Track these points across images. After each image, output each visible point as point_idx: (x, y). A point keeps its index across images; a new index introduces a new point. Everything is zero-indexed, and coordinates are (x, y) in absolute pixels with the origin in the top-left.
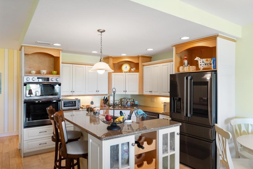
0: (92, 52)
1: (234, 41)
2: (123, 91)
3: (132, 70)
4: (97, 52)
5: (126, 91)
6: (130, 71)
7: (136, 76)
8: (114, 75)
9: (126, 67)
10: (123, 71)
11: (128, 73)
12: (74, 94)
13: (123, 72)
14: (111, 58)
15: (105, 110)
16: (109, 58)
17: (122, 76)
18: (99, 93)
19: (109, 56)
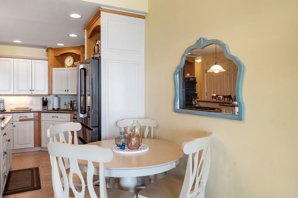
0: (14, 41)
1: (143, 17)
4: (21, 42)
5: (68, 91)
6: (73, 65)
8: (55, 70)
9: (69, 61)
10: (66, 66)
11: (71, 68)
13: (65, 67)
14: (49, 49)
15: (37, 114)
16: (48, 49)
17: (64, 71)
18: (34, 93)
19: (48, 48)
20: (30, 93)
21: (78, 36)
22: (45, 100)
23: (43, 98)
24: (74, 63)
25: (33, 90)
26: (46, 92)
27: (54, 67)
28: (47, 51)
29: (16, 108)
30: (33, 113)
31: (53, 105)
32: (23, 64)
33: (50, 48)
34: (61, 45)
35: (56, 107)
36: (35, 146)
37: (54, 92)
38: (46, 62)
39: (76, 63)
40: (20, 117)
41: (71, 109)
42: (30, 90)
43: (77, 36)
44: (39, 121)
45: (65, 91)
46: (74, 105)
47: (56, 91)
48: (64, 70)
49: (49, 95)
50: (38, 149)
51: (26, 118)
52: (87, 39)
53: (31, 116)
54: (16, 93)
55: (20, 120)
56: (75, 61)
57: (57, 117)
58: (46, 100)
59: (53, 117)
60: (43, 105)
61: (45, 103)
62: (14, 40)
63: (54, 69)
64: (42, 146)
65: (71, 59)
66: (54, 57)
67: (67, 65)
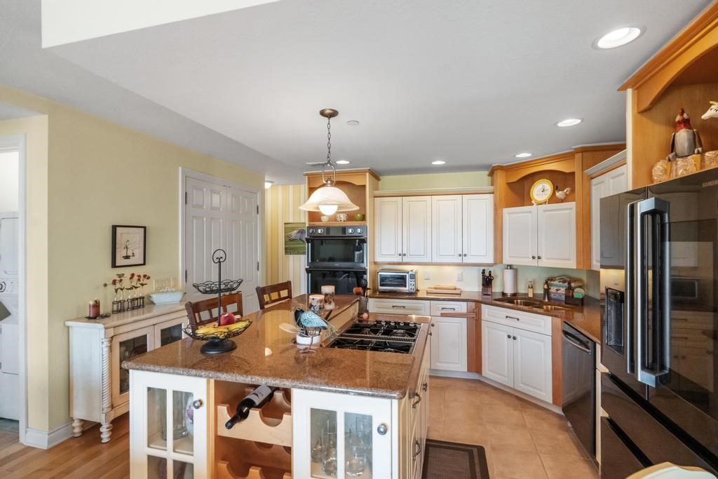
0: (433, 163)
2: (531, 257)
3: (559, 194)
4: (443, 163)
5: (539, 258)
6: (553, 200)
7: (568, 211)
8: (509, 214)
9: (541, 190)
10: (533, 202)
11: (547, 205)
12: (406, 260)
13: (533, 205)
14: (497, 170)
15: (473, 304)
16: (493, 171)
17: (529, 214)
18: (466, 260)
19: (494, 167)
20: (459, 260)
21: (583, 120)
22: (487, 274)
23: (484, 270)
24: (554, 194)
25: (465, 255)
26: (490, 260)
27: (507, 207)
28: (491, 174)
29: (435, 288)
30: (465, 303)
31: (503, 285)
32: (446, 206)
33: (499, 166)
34: (524, 155)
35: (509, 291)
36: (470, 370)
37: (507, 260)
38: (490, 198)
39: (560, 192)
40: (443, 309)
41: (547, 300)
42: (460, 255)
43: (579, 121)
44: (476, 320)
45: (533, 258)
46: (552, 288)
47: (511, 257)
48: (530, 212)
49: (495, 264)
50: (474, 376)
51: (452, 311)
52: (634, 116)
53: (462, 307)
54: (435, 260)
55: (443, 315)
56: (556, 188)
57: (518, 320)
58: (490, 275)
59: (507, 317)
60: (483, 285)
61: (487, 281)
62: (435, 161)
63: (506, 211)
64: (483, 374)
65: (546, 185)
66: (506, 186)
67: (535, 200)
